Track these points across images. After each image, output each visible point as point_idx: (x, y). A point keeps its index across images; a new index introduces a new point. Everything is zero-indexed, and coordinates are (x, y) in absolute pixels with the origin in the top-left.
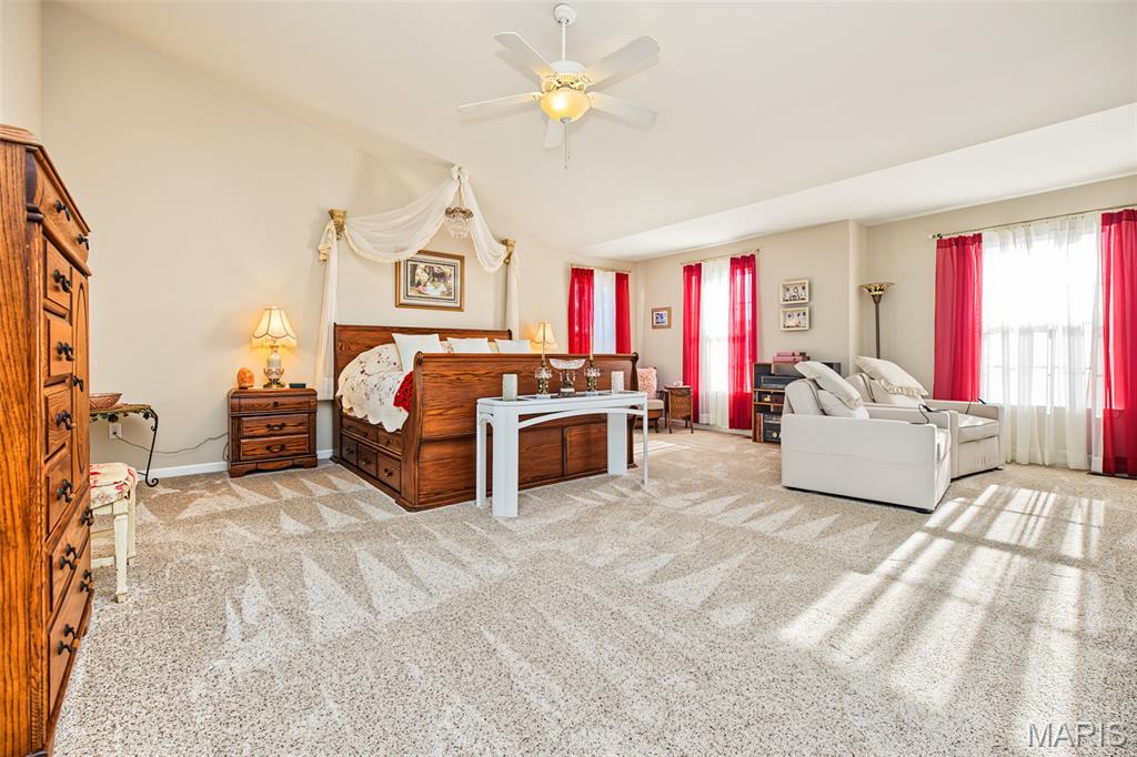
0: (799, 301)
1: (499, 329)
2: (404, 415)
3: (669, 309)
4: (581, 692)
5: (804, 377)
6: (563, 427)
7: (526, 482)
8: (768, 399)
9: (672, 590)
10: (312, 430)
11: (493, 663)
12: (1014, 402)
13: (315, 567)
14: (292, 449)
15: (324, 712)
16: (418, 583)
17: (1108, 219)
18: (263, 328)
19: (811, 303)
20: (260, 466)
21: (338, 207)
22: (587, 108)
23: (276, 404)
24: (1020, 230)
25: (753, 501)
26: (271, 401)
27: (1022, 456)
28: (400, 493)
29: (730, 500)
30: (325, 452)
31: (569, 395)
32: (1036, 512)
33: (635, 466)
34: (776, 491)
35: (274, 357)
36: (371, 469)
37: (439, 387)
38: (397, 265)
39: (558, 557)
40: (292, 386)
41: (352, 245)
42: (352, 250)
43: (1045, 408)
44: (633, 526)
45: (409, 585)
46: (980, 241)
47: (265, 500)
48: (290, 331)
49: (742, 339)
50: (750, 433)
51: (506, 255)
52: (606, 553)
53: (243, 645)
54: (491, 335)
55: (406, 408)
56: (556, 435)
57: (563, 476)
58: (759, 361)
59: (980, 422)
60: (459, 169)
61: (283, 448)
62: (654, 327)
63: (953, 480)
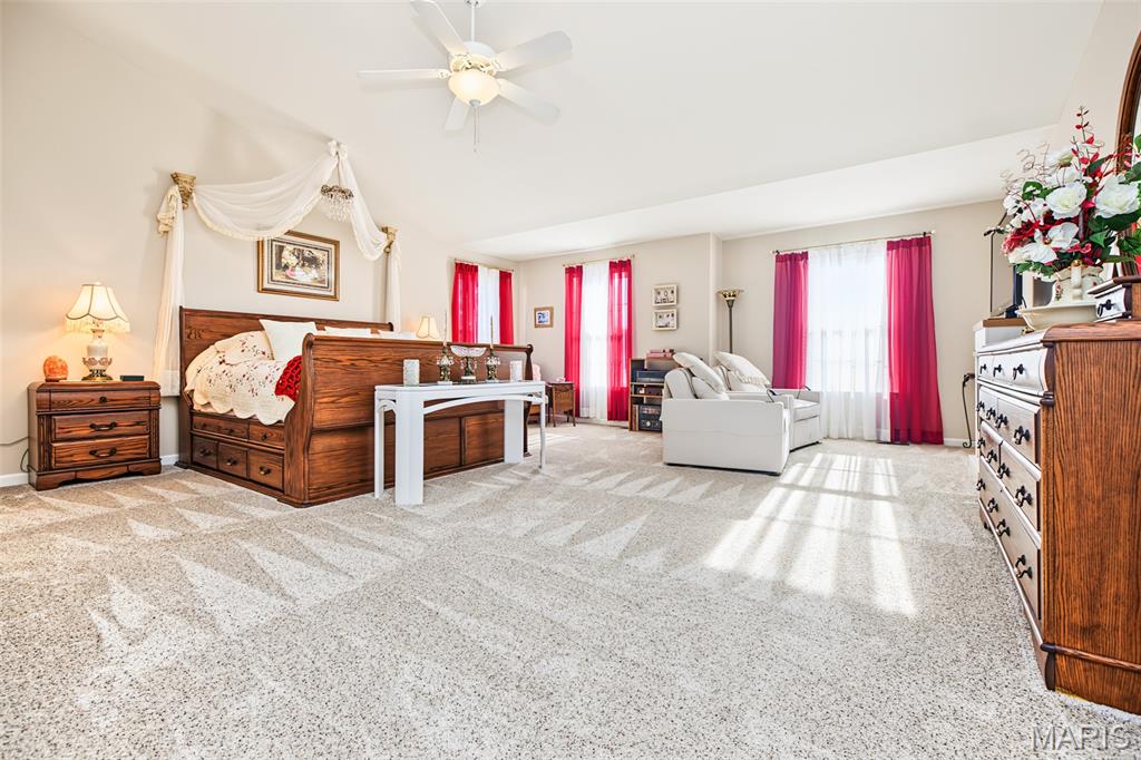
0: (667, 302)
1: (378, 321)
2: (287, 404)
3: (551, 309)
4: (532, 633)
5: (680, 366)
6: (460, 418)
7: (432, 470)
8: (642, 392)
9: (589, 547)
10: (153, 431)
11: (439, 623)
12: (829, 390)
13: (199, 568)
14: (129, 453)
15: (266, 691)
16: (333, 568)
17: (891, 245)
18: (80, 307)
19: (679, 306)
20: (80, 475)
21: (185, 169)
22: (495, 95)
23: (103, 400)
24: (834, 250)
25: (641, 476)
26: (97, 396)
27: (834, 434)
28: (283, 492)
29: (622, 476)
30: (169, 457)
31: (471, 382)
32: (852, 469)
33: (529, 455)
34: (659, 467)
35: (97, 343)
36: (240, 470)
37: (333, 373)
38: (260, 244)
39: (476, 533)
40: (125, 378)
41: (203, 216)
42: (204, 223)
43: (849, 393)
44: (541, 502)
45: (323, 572)
46: (807, 258)
47: (99, 510)
48: (120, 313)
49: (620, 338)
50: (627, 424)
51: (386, 244)
52: (521, 525)
53: (131, 649)
54: (374, 326)
55: (290, 396)
56: (453, 426)
57: (461, 466)
58: (633, 358)
59: (808, 404)
60: (338, 144)
61: (113, 452)
62: (536, 326)
63: (791, 451)
